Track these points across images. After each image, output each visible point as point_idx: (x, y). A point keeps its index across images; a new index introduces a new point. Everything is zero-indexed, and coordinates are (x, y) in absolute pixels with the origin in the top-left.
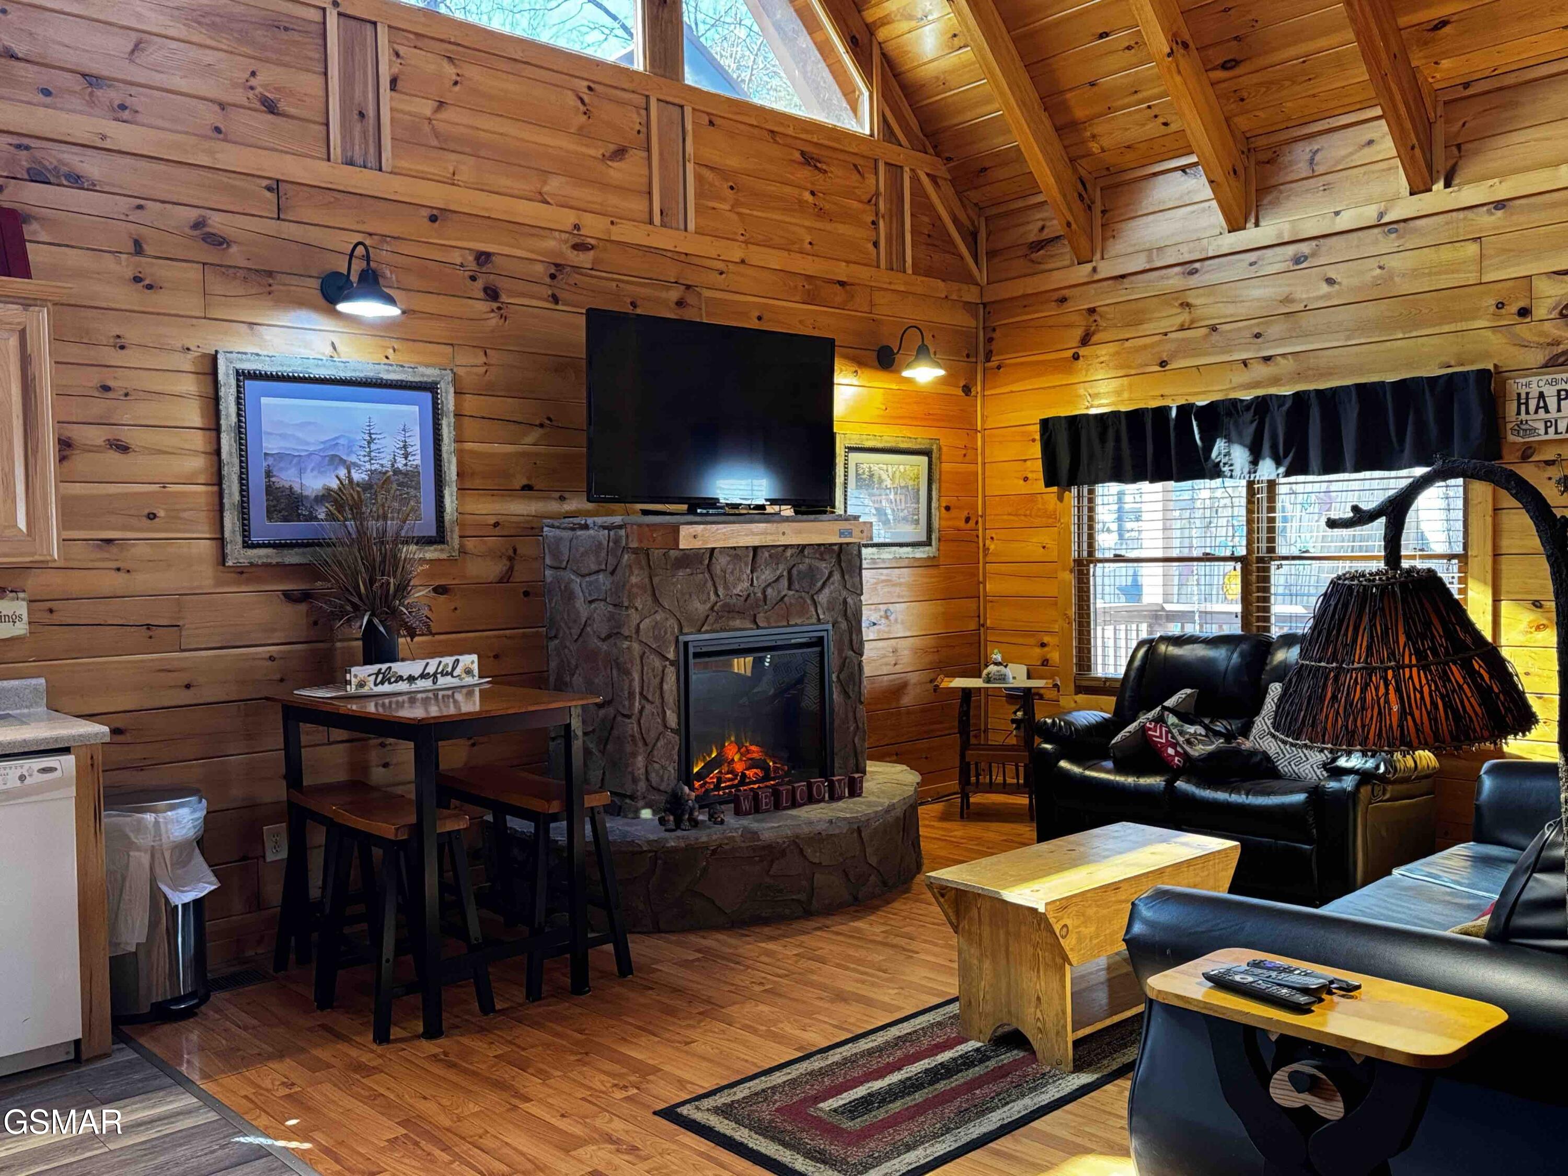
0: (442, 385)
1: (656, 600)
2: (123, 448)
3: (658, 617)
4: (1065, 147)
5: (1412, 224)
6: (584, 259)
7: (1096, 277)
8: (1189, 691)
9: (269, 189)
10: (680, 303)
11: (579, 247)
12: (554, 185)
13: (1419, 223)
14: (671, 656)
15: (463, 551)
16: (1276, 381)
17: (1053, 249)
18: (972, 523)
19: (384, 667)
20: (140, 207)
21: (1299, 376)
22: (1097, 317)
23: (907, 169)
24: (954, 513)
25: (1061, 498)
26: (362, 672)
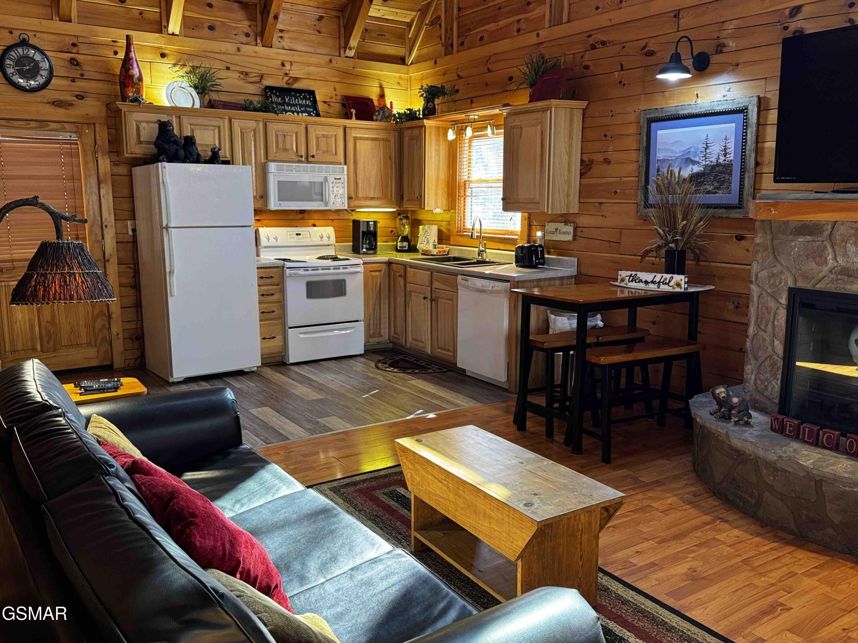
0: (749, 107)
1: (775, 256)
2: (609, 162)
3: (775, 270)
9: (675, 16)
14: (783, 301)
19: (634, 273)
20: (624, 47)
26: (623, 274)
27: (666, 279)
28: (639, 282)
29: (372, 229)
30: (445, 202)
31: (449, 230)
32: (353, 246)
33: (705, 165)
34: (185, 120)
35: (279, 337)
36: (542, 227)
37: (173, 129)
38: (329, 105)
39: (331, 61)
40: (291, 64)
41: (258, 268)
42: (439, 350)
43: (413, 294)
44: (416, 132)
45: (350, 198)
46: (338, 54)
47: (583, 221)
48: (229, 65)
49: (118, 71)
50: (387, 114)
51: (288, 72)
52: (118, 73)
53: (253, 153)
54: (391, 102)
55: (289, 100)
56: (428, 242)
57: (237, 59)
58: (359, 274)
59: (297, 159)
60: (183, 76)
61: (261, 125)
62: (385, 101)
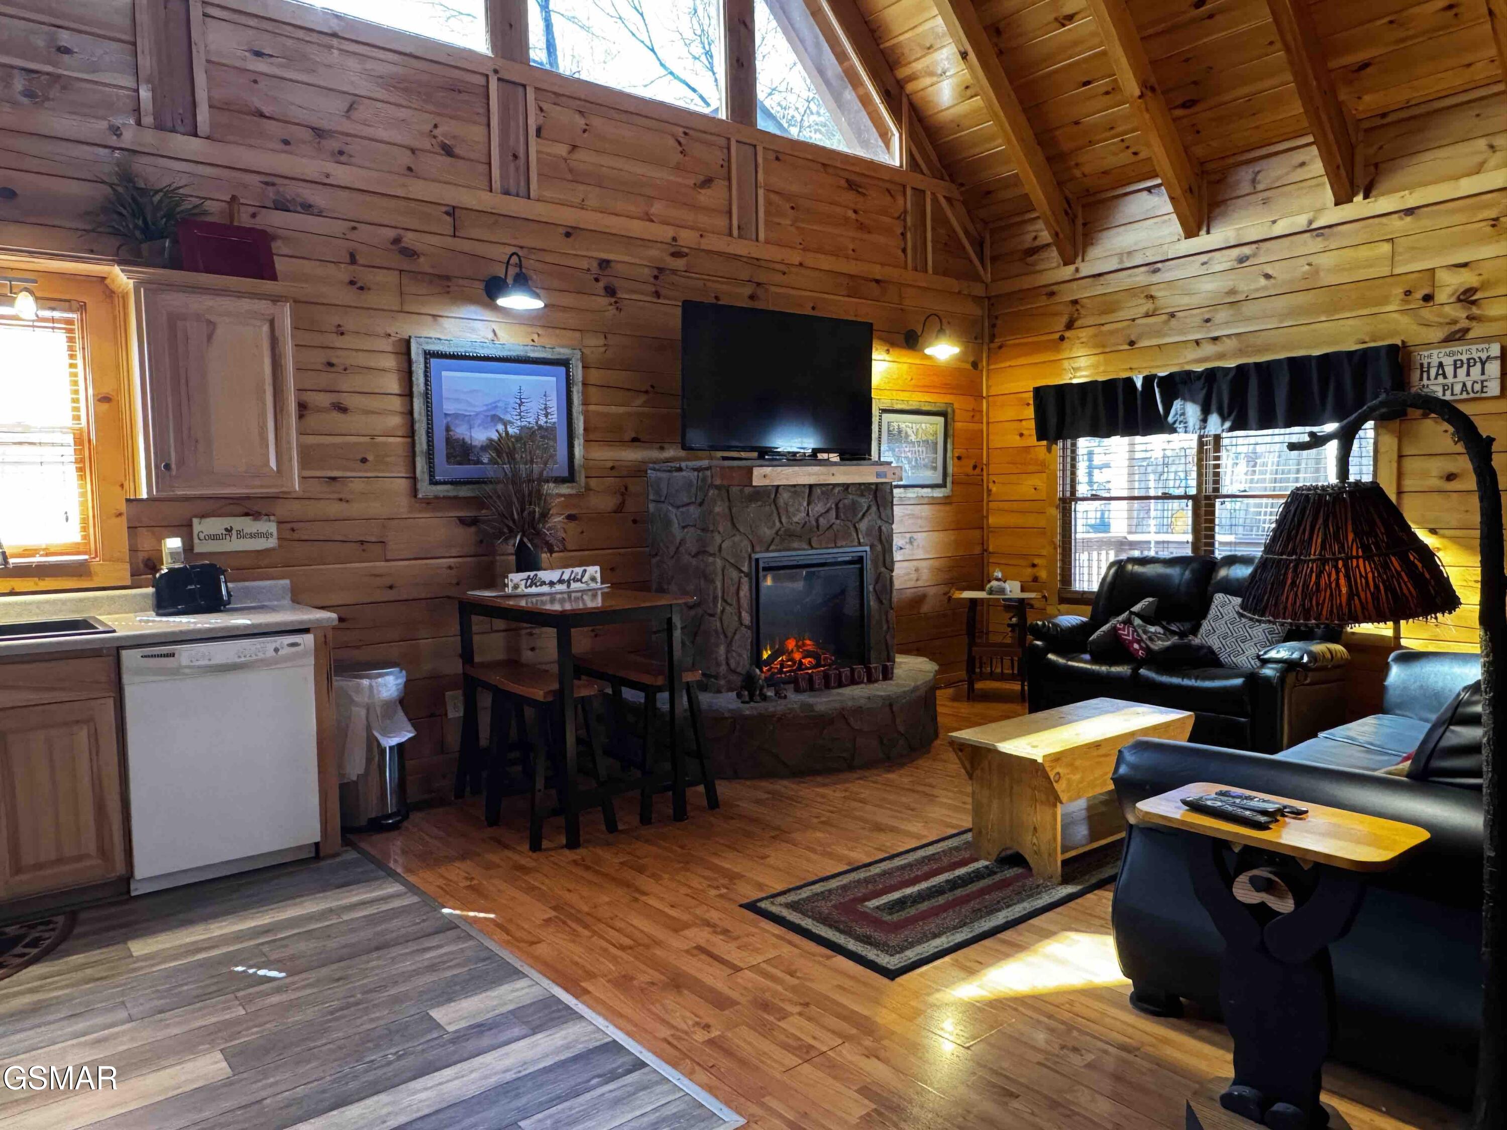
0: (573, 362)
1: (733, 524)
2: (343, 410)
3: (737, 539)
4: (1054, 174)
5: (1335, 229)
6: (680, 264)
7: (1078, 276)
8: (1151, 599)
9: (447, 213)
10: (752, 297)
11: (676, 255)
12: (657, 208)
13: (1340, 228)
14: (745, 569)
15: (588, 488)
16: (1221, 356)
17: (1044, 255)
18: (978, 471)
19: (532, 574)
20: (354, 228)
21: (1241, 352)
22: (1078, 307)
23: (928, 193)
24: (964, 461)
25: (1049, 450)
26: (514, 578)
27: (577, 574)
28: (540, 584)
33: (521, 426)
36: (184, 529)
47: (292, 509)
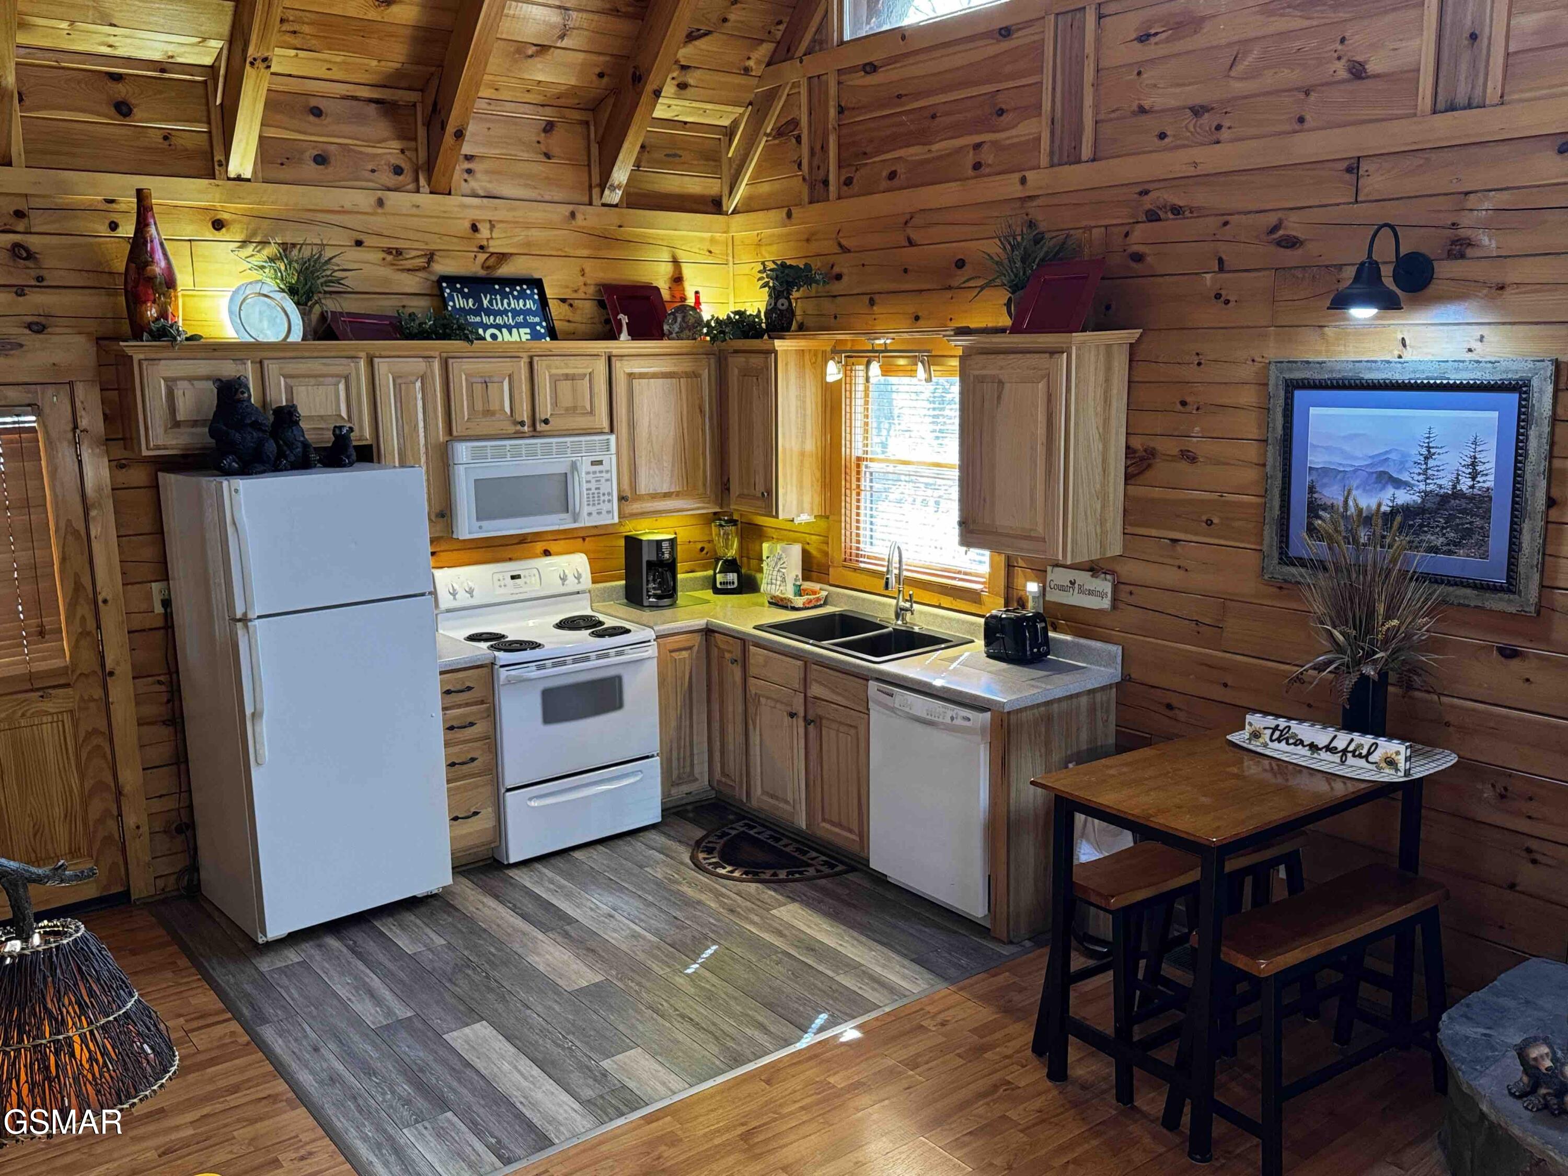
2: (1193, 459)
9: (1349, 170)
19: (1282, 723)
20: (1225, 224)
26: (1256, 721)
27: (1360, 746)
28: (1295, 744)
29: (667, 556)
30: (817, 499)
31: (826, 554)
32: (627, 587)
33: (1425, 492)
34: (272, 368)
35: (488, 812)
36: (1040, 574)
37: (250, 396)
38: (571, 305)
39: (573, 215)
40: (492, 227)
41: (442, 673)
42: (827, 826)
43: (763, 700)
44: (756, 360)
45: (622, 499)
46: (586, 200)
47: (1132, 570)
48: (361, 237)
49: (120, 265)
50: (692, 321)
51: (485, 243)
52: (122, 269)
53: (421, 424)
54: (697, 293)
55: (490, 302)
56: (784, 580)
57: (378, 222)
58: (649, 662)
59: (511, 429)
60: (262, 267)
61: (436, 365)
62: (683, 290)
